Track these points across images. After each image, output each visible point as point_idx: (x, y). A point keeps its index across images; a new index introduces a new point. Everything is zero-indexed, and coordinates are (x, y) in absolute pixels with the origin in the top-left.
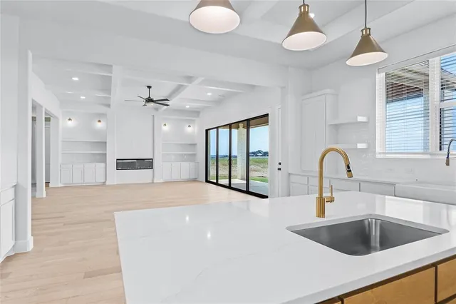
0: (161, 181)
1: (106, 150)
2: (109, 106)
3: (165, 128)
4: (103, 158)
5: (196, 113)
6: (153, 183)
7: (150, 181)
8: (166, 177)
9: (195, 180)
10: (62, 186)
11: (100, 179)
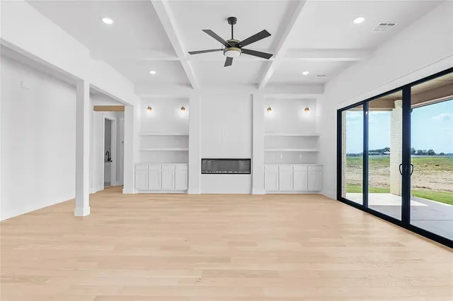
0: (264, 192)
1: (188, 147)
2: (189, 85)
3: (270, 115)
4: (184, 157)
5: (318, 86)
6: (251, 194)
7: (247, 192)
8: (271, 187)
9: (316, 195)
10: (137, 192)
11: (180, 187)
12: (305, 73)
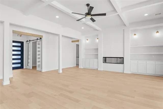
0: (130, 73)
1: (98, 53)
3: (135, 37)
6: (123, 73)
7: (121, 71)
10: (83, 68)
12: (146, 15)
